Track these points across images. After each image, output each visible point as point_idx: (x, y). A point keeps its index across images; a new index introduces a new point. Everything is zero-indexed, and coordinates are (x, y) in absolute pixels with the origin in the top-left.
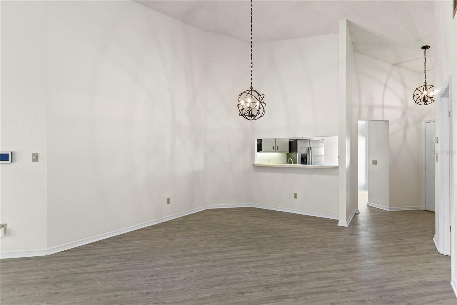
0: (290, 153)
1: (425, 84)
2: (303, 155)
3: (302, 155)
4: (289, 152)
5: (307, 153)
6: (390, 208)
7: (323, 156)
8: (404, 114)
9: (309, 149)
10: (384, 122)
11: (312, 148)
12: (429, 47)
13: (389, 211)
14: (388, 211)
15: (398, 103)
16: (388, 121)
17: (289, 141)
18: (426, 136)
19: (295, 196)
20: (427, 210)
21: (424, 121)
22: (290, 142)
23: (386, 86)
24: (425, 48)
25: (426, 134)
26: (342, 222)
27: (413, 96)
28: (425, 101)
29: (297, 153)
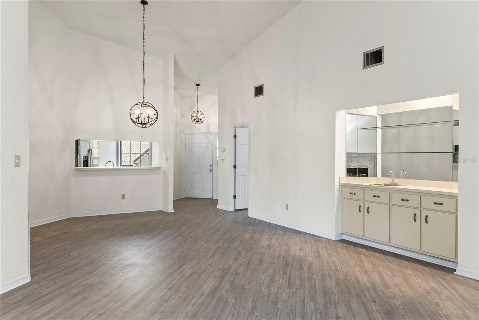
1: (198, 110)
2: (85, 158)
7: (97, 158)
9: (90, 150)
11: (92, 150)
12: (200, 85)
18: (185, 144)
19: (123, 197)
20: (186, 198)
21: (184, 133)
24: (198, 85)
25: (185, 142)
26: (171, 210)
27: (191, 117)
28: (198, 122)
29: (79, 155)
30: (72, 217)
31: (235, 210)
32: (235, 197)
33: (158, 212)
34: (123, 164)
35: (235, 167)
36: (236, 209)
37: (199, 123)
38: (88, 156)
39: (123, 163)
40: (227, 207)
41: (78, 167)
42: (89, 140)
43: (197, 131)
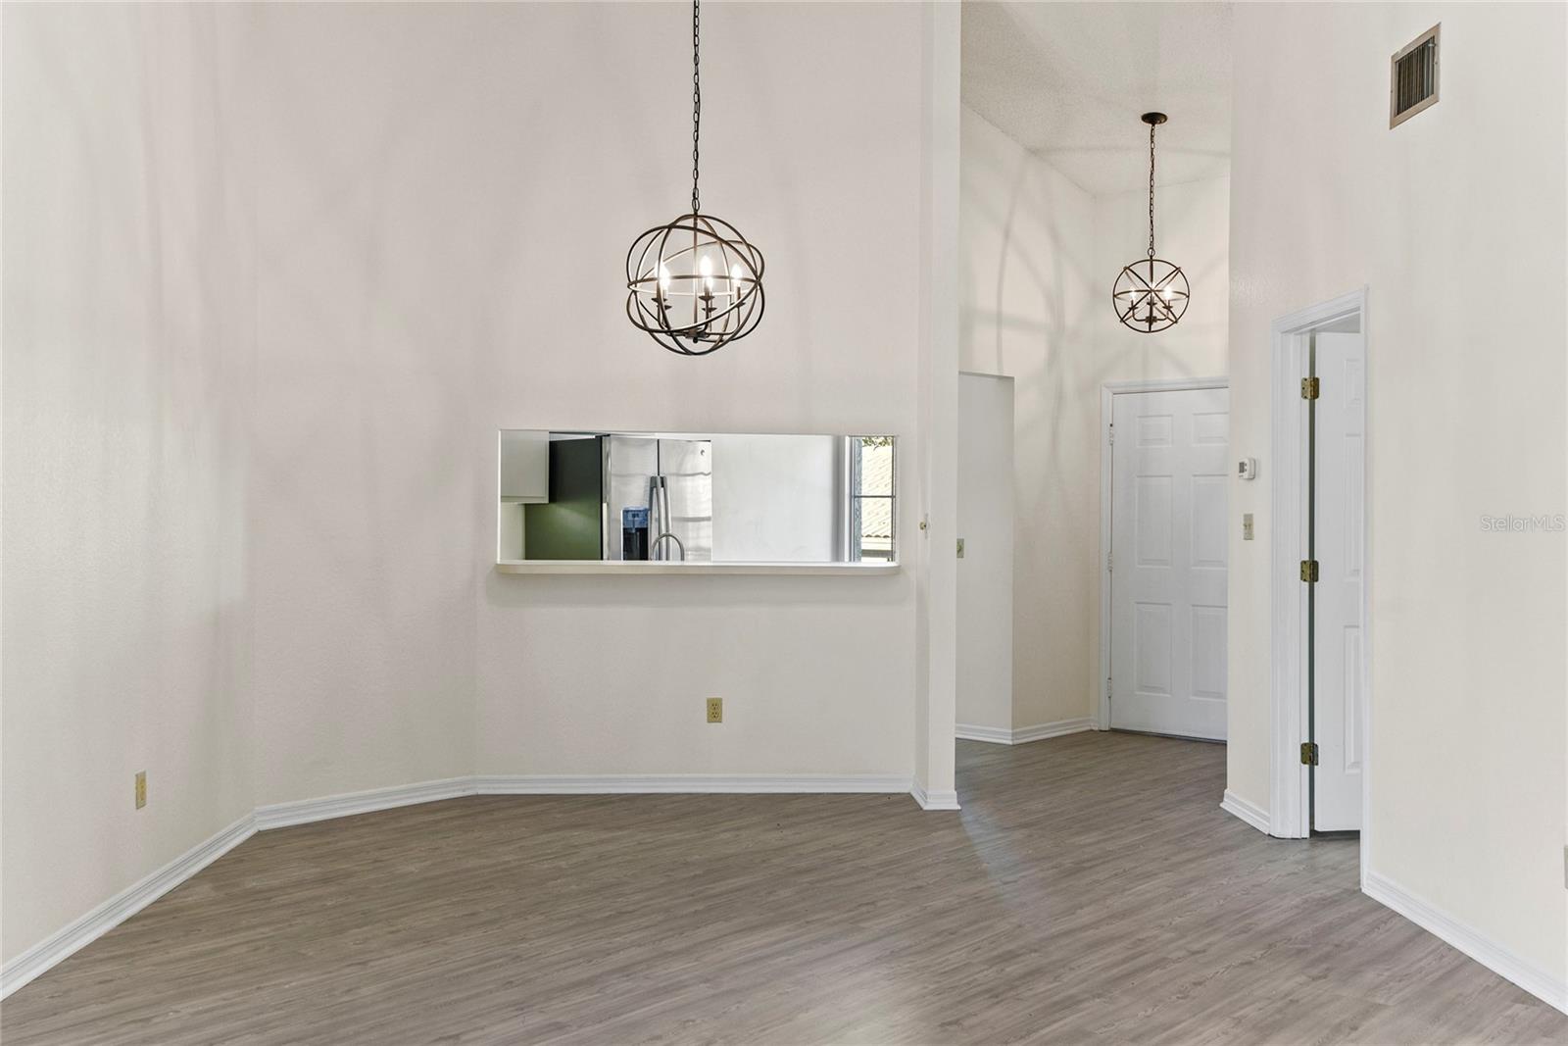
0: (554, 506)
1: (1151, 257)
2: (630, 518)
3: (625, 517)
4: (547, 501)
5: (647, 507)
6: (1015, 731)
7: (708, 519)
8: (1053, 355)
9: (657, 484)
10: (995, 380)
11: (669, 482)
12: (1165, 117)
13: (1014, 745)
14: (1011, 743)
15: (1036, 310)
16: (1012, 379)
17: (547, 439)
18: (1112, 445)
19: (715, 711)
20: (1114, 731)
21: (1107, 387)
22: (553, 445)
23: (1007, 234)
24: (1152, 118)
25: (1112, 436)
26: (941, 794)
27: (1114, 296)
28: (1151, 320)
29: (605, 505)
30: (481, 792)
31: (1313, 833)
32: (1310, 754)
33: (886, 799)
34: (864, 547)
35: (1311, 571)
36: (1318, 828)
37: (1156, 326)
38: (646, 512)
39: (863, 540)
40: (1266, 814)
41: (602, 559)
42: (657, 436)
43: (1170, 375)
